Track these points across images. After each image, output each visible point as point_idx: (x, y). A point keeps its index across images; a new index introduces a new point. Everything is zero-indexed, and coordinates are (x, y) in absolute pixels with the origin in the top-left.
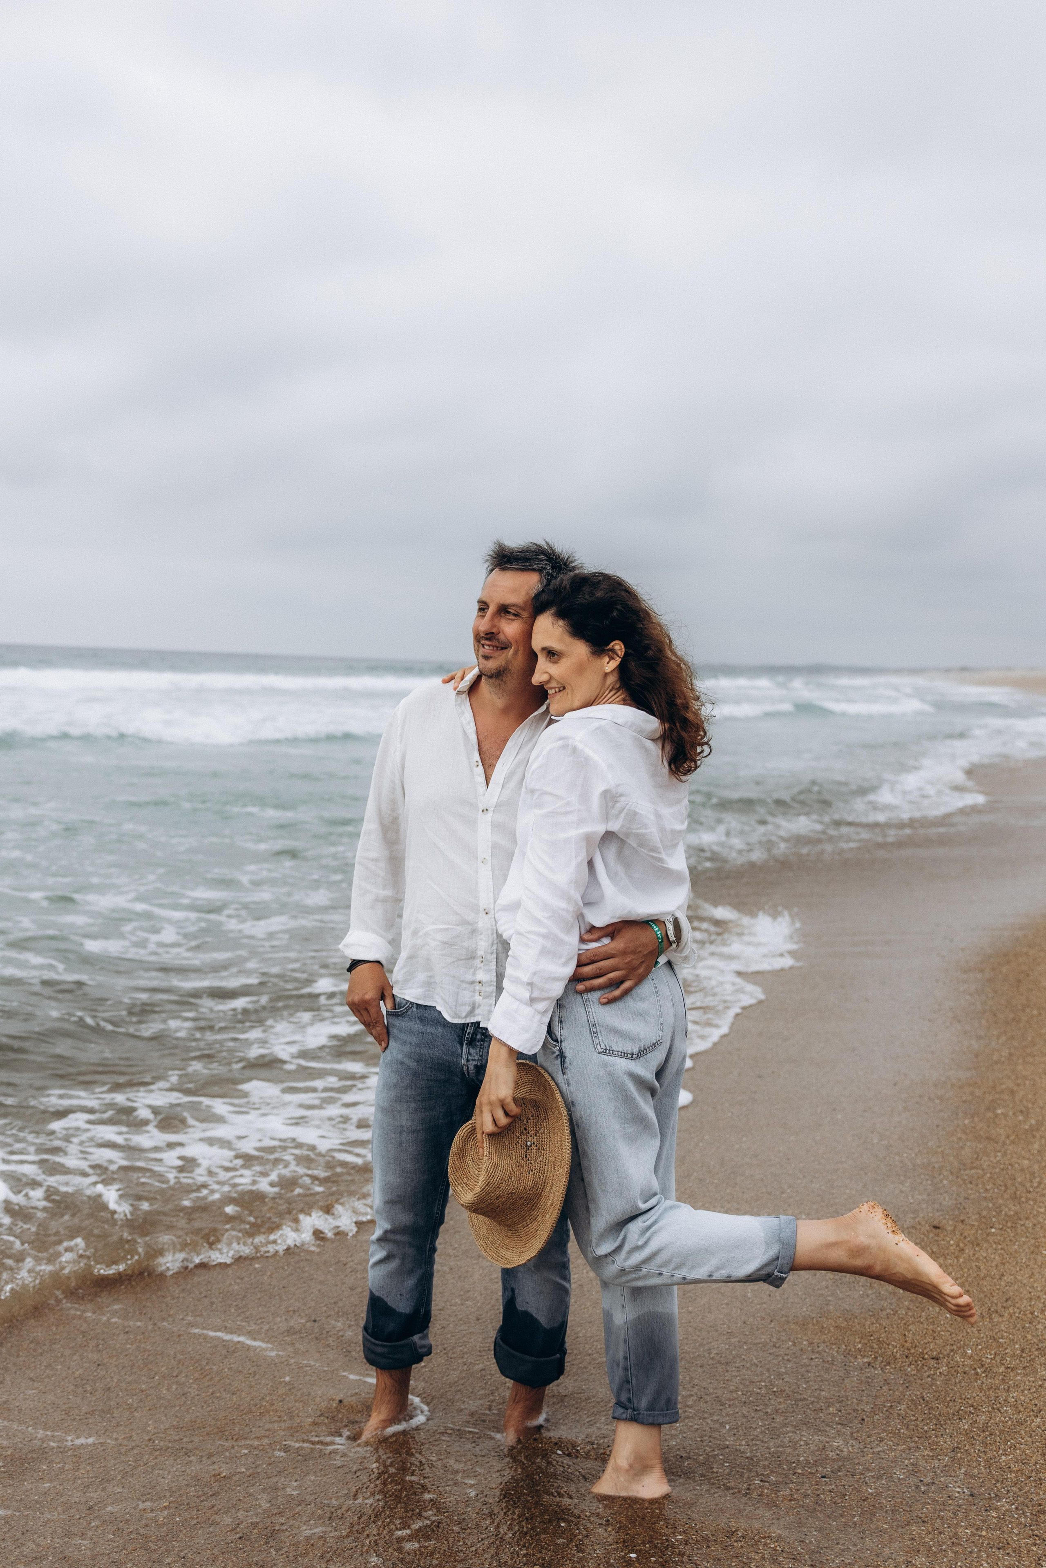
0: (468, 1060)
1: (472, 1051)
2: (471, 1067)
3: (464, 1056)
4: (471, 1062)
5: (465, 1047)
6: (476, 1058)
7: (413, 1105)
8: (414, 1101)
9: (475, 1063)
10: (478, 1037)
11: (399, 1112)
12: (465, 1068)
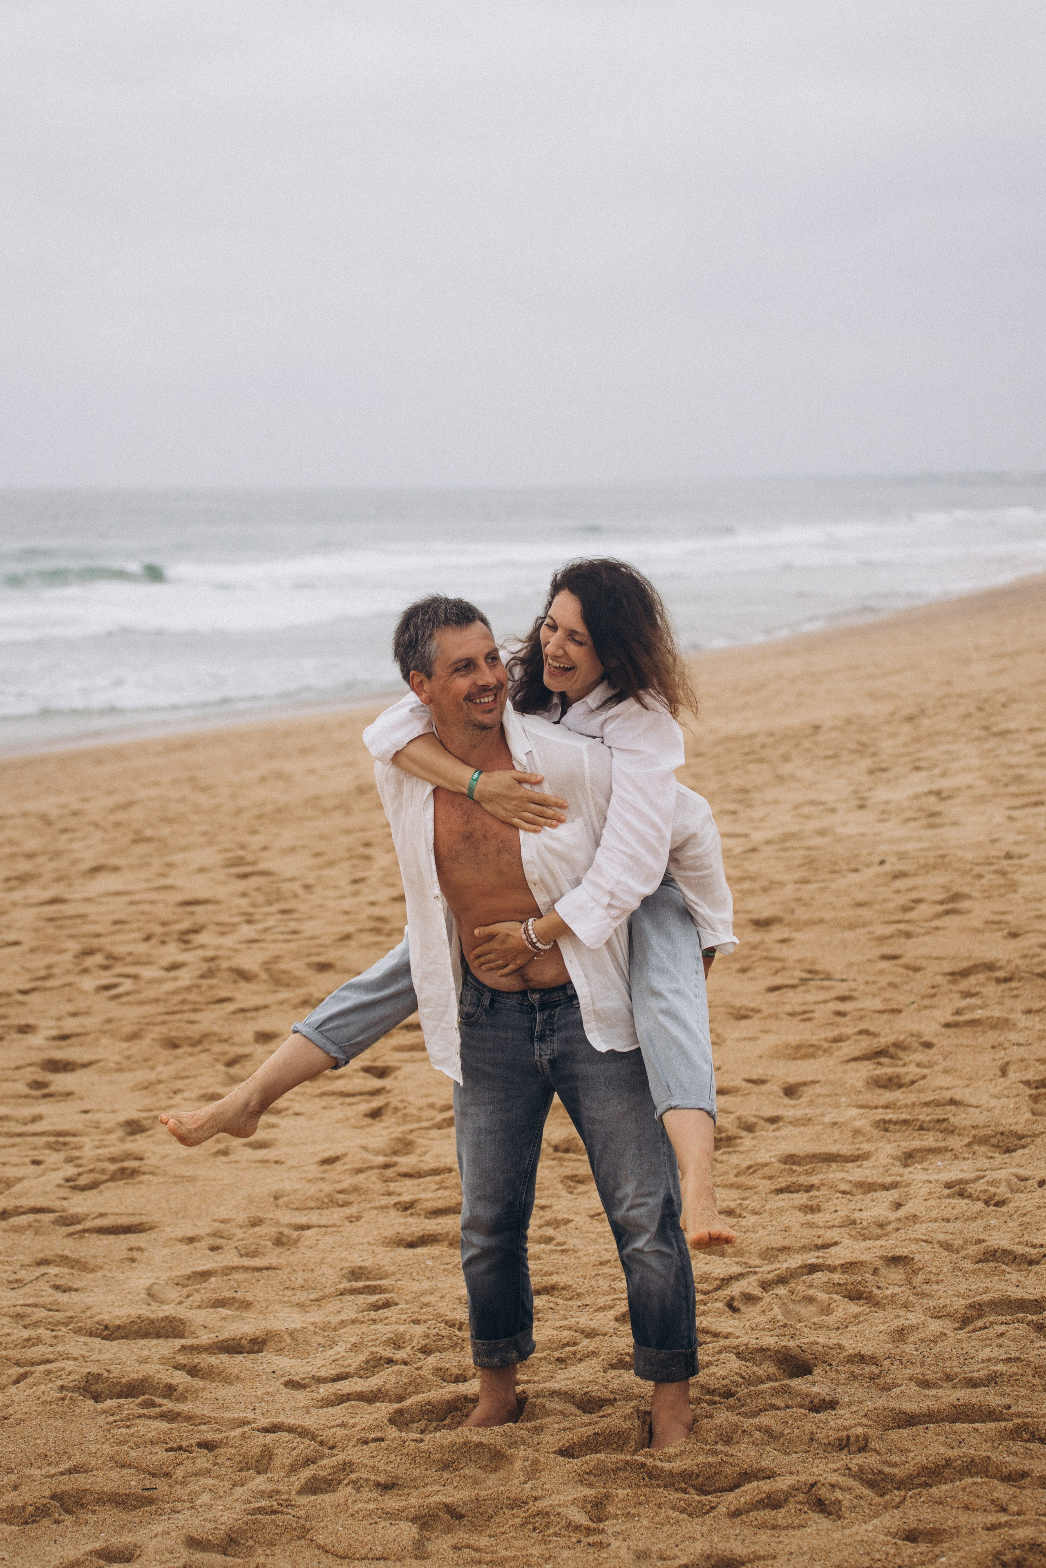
0: (541, 1056)
1: (543, 1046)
2: (545, 1062)
3: (536, 1053)
4: (544, 1057)
5: (536, 1044)
6: (549, 1052)
7: (490, 1107)
8: (492, 1103)
9: (548, 1057)
10: (548, 1033)
11: (477, 1115)
12: (539, 1064)
